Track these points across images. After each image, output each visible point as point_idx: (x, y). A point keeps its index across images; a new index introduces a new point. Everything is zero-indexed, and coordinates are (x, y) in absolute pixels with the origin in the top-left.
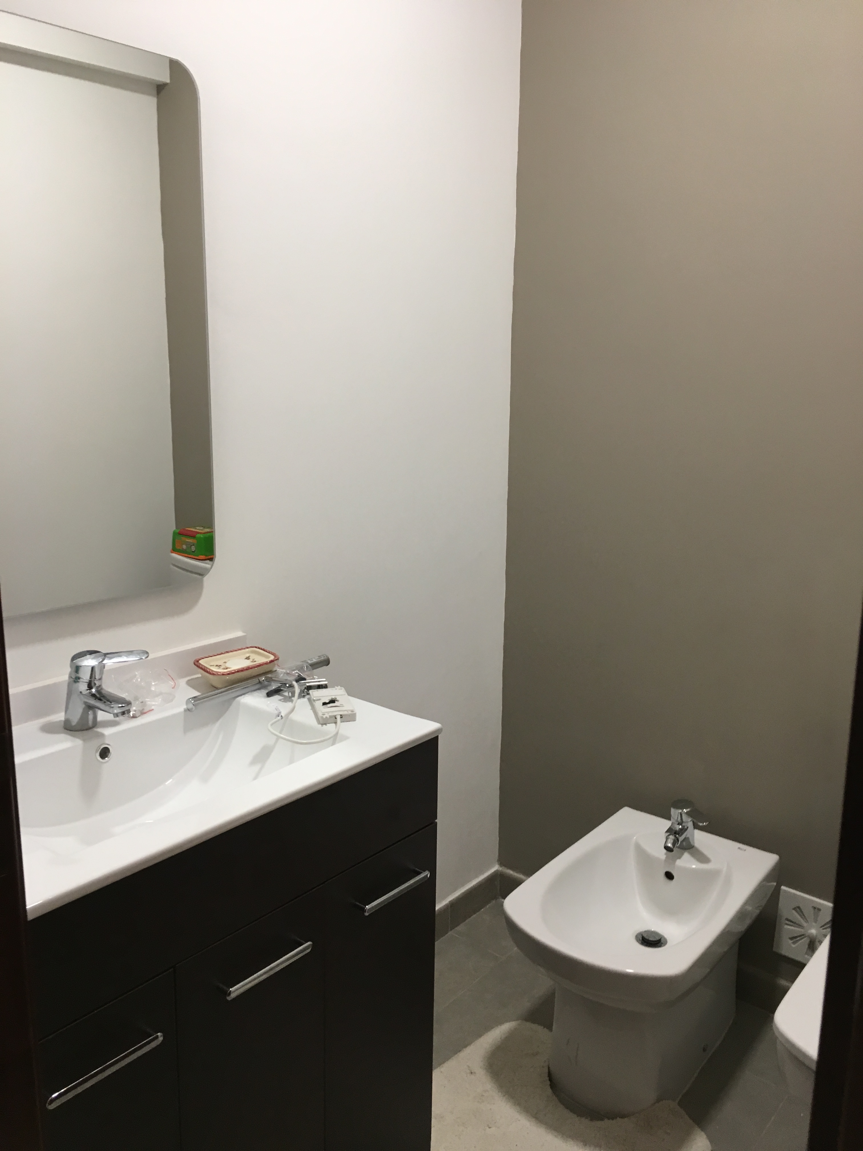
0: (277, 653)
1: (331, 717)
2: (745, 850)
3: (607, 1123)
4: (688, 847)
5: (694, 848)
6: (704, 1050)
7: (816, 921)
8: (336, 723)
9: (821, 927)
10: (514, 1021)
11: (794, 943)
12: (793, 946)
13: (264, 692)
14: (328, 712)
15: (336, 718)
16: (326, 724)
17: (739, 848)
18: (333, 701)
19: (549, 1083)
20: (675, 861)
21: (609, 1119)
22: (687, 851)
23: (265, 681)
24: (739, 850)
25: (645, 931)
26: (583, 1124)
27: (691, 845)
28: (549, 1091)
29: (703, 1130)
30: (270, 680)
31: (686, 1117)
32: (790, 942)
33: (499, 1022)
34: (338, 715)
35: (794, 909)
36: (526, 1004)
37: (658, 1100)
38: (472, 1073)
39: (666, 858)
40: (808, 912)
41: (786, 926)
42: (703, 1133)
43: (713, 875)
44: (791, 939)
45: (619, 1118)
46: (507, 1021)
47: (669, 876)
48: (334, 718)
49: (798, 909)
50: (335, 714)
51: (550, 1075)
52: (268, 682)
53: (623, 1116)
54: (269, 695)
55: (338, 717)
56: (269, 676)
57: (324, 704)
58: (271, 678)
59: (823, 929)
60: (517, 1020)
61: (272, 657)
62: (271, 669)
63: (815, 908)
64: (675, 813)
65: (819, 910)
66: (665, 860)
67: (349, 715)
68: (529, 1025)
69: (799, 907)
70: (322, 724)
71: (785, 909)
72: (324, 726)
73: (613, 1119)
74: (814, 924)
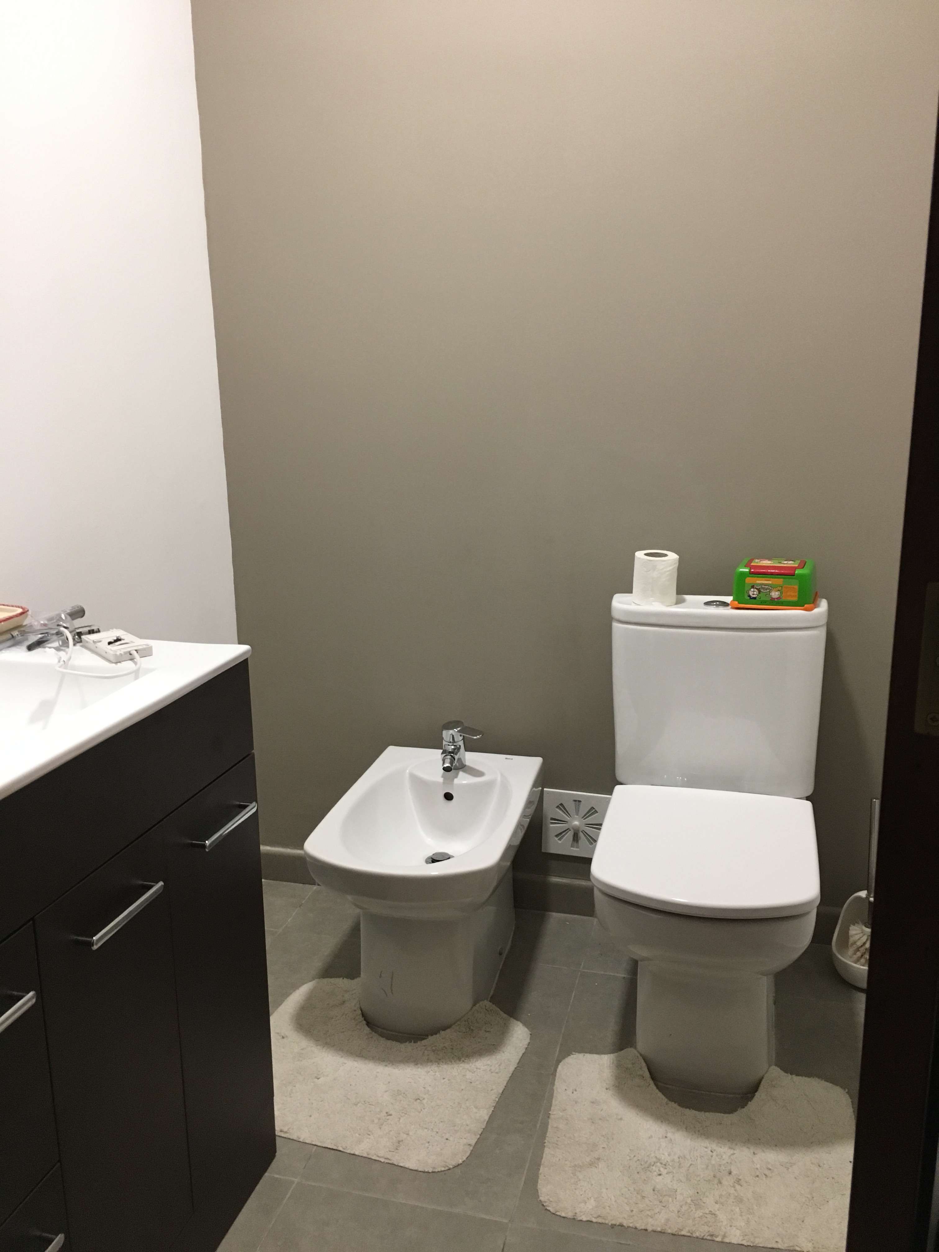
0: (24, 606)
1: (125, 653)
2: (512, 759)
3: (431, 1039)
4: (462, 767)
5: (466, 767)
6: (501, 954)
7: (577, 812)
8: (132, 660)
9: (583, 818)
10: (310, 981)
11: (560, 839)
12: (560, 842)
13: (24, 648)
14: (120, 650)
15: (131, 654)
16: (120, 662)
17: (506, 758)
18: (118, 640)
19: (364, 1022)
20: (453, 780)
21: (432, 1035)
22: (461, 770)
23: (19, 635)
24: (506, 760)
25: (433, 854)
26: (407, 1048)
27: (464, 765)
28: (367, 1030)
29: (517, 1019)
30: (23, 633)
31: (502, 1013)
32: (557, 839)
33: (295, 987)
34: (133, 650)
35: (558, 807)
36: (318, 964)
37: (474, 1005)
38: (283, 1037)
39: (444, 780)
40: (570, 807)
41: (552, 825)
42: (519, 1023)
43: (490, 785)
44: (557, 836)
45: (443, 1030)
46: (303, 984)
47: (448, 797)
48: (128, 654)
49: (561, 806)
50: (129, 650)
51: (363, 1015)
52: (22, 636)
53: (445, 1028)
54: (30, 648)
55: (134, 653)
56: (22, 629)
57: (110, 643)
58: (24, 631)
59: (584, 819)
60: (313, 979)
61: (20, 611)
62: (21, 624)
63: (575, 801)
64: (447, 735)
65: (580, 801)
66: (444, 783)
67: (144, 649)
68: (326, 981)
69: (561, 804)
70: (116, 663)
71: (550, 810)
72: (119, 664)
73: (436, 1034)
74: (576, 816)
